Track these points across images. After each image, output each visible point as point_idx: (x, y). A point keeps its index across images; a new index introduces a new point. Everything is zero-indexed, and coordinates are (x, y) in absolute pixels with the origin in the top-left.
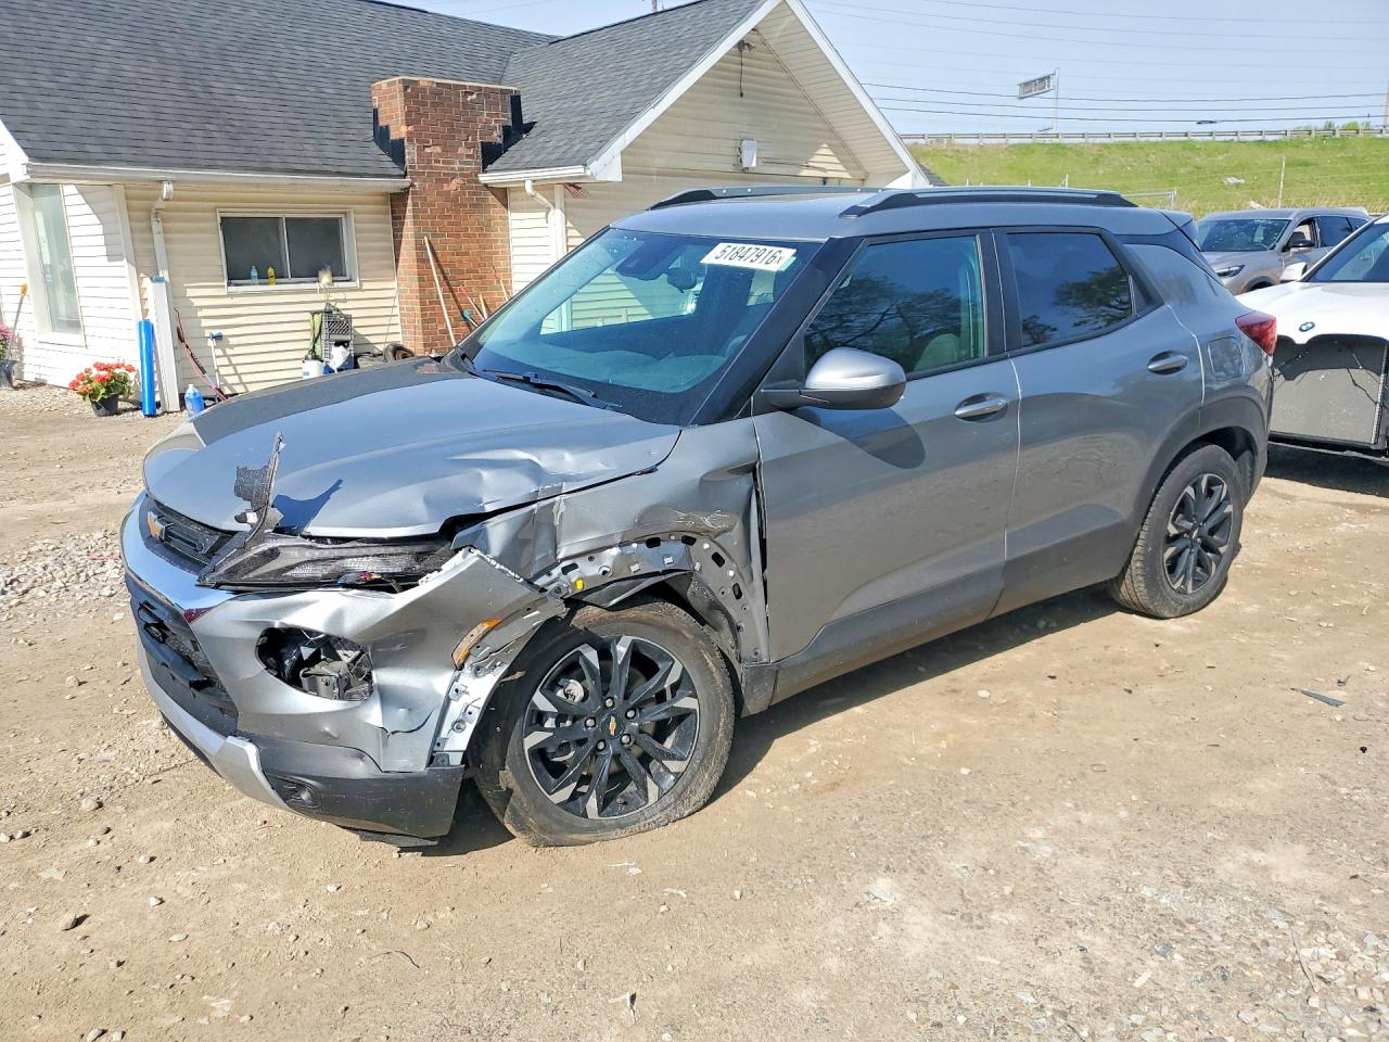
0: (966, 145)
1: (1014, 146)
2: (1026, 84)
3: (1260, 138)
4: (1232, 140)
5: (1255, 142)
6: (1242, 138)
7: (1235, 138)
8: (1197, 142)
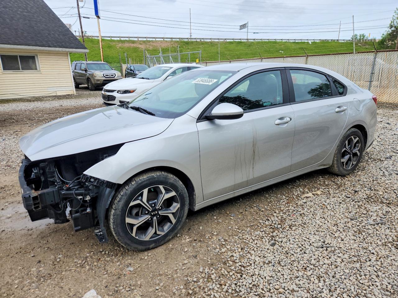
0: (215, 42)
1: (228, 42)
2: (241, 26)
3: (294, 41)
4: (287, 41)
5: (292, 42)
6: (290, 41)
7: (288, 41)
8: (277, 42)
